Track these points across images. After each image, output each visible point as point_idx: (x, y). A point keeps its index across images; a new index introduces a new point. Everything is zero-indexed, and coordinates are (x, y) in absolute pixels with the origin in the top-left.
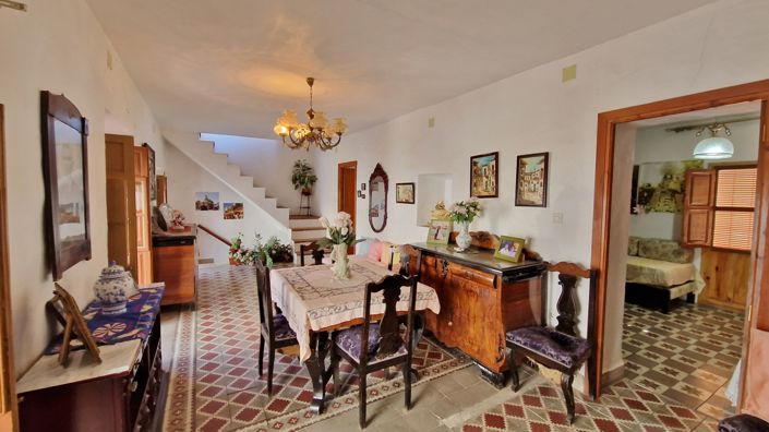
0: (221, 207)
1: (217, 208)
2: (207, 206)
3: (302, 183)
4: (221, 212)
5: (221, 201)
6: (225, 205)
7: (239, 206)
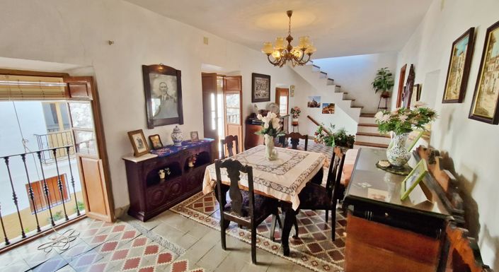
0: (321, 106)
1: (319, 107)
2: (314, 105)
3: (381, 88)
4: (321, 109)
5: (321, 102)
6: (324, 104)
7: (332, 105)
